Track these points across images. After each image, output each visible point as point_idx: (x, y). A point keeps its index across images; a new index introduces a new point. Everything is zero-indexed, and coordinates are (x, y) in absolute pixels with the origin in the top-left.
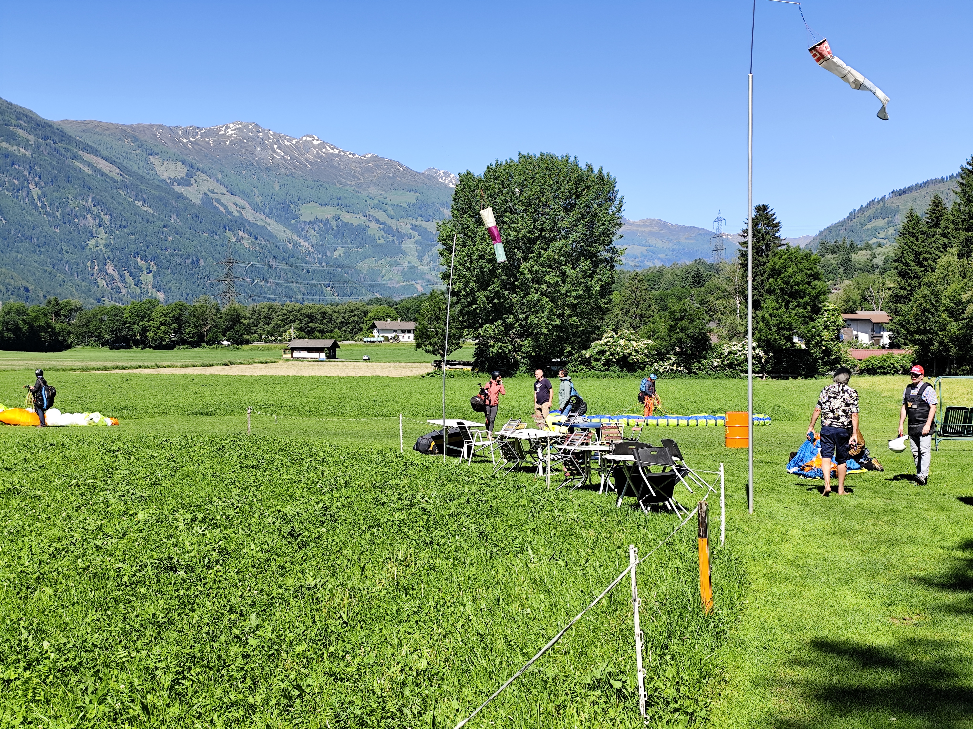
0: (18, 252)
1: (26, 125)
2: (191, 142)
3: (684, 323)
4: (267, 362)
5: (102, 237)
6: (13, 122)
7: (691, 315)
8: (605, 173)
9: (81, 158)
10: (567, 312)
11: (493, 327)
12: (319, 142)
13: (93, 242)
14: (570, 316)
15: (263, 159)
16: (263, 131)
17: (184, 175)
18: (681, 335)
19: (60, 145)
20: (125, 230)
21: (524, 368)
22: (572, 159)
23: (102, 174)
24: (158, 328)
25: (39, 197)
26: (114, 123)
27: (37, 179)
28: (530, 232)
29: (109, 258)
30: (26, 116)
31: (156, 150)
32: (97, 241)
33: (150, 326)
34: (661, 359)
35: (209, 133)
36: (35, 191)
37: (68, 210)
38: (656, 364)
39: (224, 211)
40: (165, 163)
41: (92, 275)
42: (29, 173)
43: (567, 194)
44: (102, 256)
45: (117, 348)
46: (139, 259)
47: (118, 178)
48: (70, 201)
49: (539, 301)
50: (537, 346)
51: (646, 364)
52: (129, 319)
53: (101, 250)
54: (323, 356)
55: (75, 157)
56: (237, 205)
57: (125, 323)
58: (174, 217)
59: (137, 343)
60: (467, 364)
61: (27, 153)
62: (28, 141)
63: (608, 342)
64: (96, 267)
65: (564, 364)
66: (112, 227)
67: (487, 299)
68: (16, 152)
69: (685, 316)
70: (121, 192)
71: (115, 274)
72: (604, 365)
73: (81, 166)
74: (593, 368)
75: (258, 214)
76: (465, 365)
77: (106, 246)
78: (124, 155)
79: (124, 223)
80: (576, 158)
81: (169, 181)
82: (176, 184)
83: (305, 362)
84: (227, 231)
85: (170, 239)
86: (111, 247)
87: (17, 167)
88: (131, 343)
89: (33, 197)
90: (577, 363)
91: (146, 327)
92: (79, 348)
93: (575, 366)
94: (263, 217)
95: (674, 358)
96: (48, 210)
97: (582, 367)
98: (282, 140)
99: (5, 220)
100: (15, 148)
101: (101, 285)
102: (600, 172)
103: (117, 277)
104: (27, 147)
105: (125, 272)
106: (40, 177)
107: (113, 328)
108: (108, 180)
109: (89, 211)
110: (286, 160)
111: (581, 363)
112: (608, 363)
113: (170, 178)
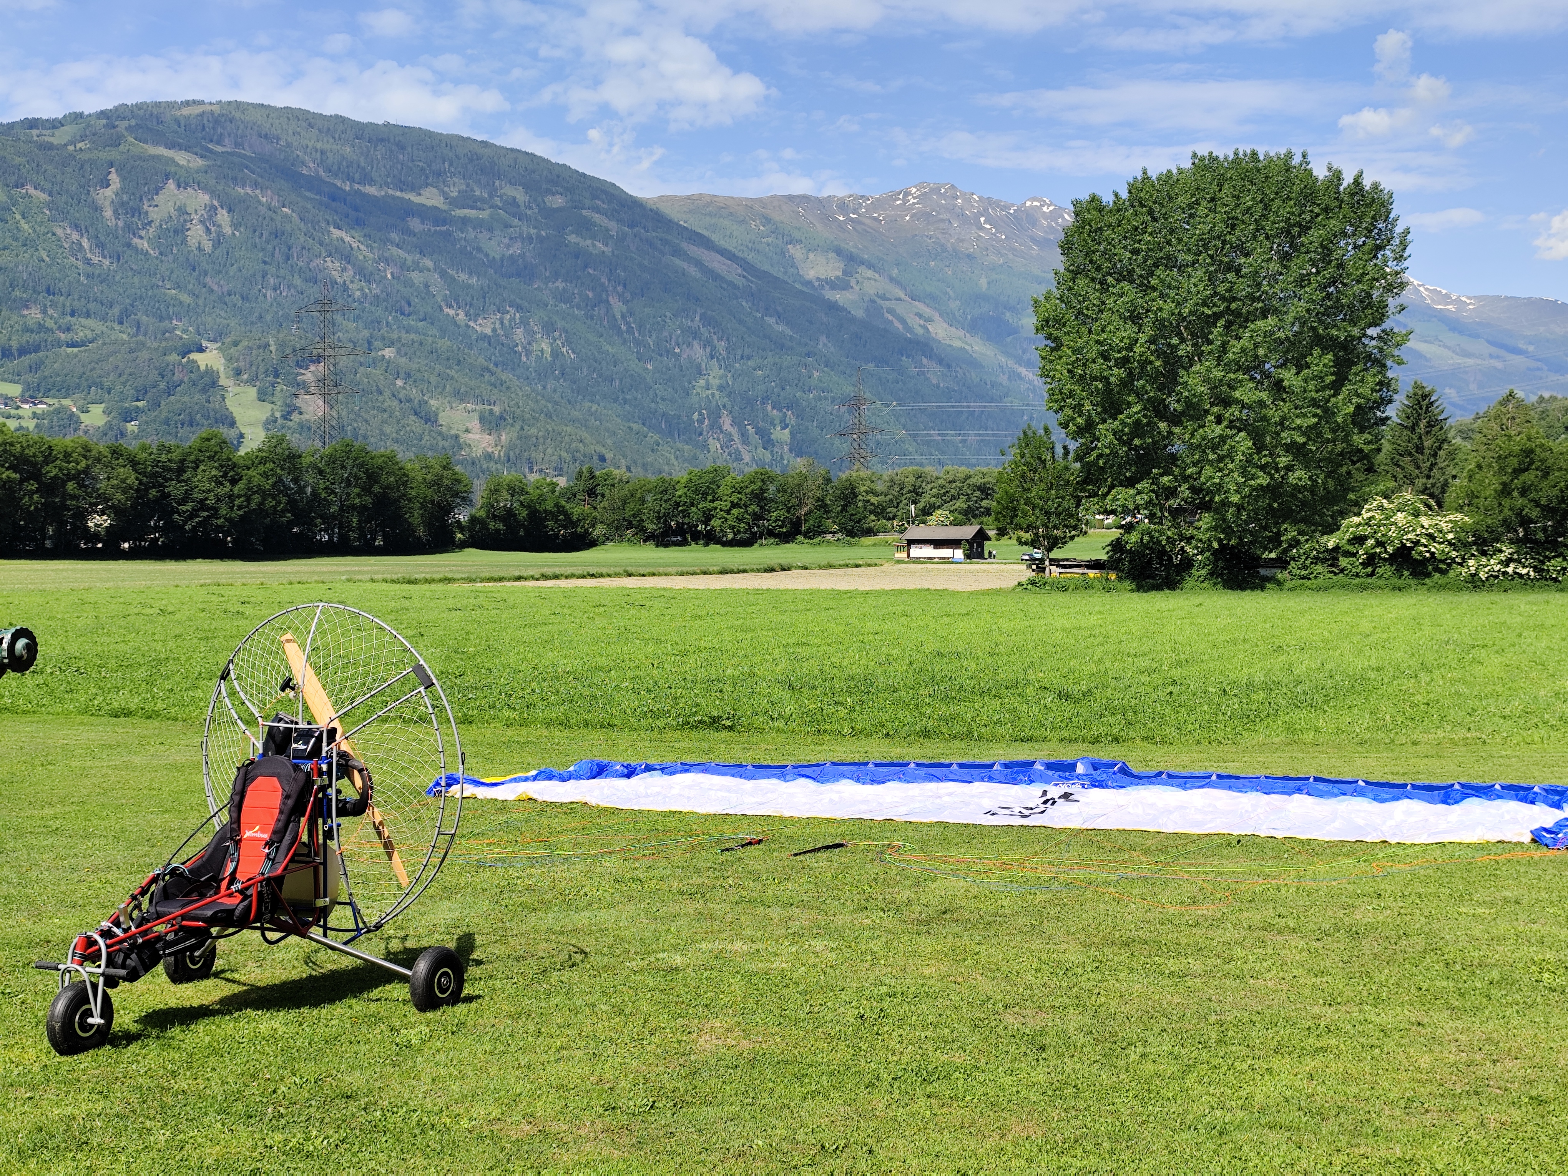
0: (592, 402)
1: (605, 206)
2: (852, 220)
3: (1530, 477)
4: (857, 566)
5: (715, 375)
6: (587, 202)
7: (1543, 461)
8: (1367, 183)
9: (685, 254)
10: (1283, 460)
11: (1132, 492)
12: (1051, 208)
13: (702, 382)
14: (1289, 468)
15: (962, 241)
16: (963, 194)
17: (840, 273)
18: (1520, 502)
19: (654, 234)
20: (750, 363)
21: (1203, 572)
22: (1297, 160)
23: (715, 276)
24: (728, 512)
25: (623, 317)
26: (735, 196)
27: (620, 289)
28: (1205, 304)
29: (724, 406)
30: (606, 192)
31: (797, 235)
32: (708, 381)
33: (716, 508)
34: (1484, 553)
35: (878, 204)
36: (618, 307)
37: (666, 334)
38: (1471, 562)
39: (900, 327)
40: (811, 256)
41: (701, 434)
42: (609, 280)
43: (1282, 225)
44: (714, 403)
45: (666, 545)
46: (769, 408)
47: (740, 282)
48: (668, 320)
49: (1223, 439)
50: (1222, 526)
51: (1450, 563)
52: (684, 499)
53: (713, 395)
54: (959, 554)
55: (678, 252)
56: (920, 316)
57: (678, 504)
58: (823, 339)
59: (696, 537)
60: (1096, 565)
61: (606, 249)
62: (607, 230)
63: (1373, 517)
64: (706, 422)
65: (1282, 563)
66: (728, 358)
67: (1119, 440)
68: (591, 248)
69: (1532, 462)
70: (744, 303)
71: (734, 431)
72: (1365, 565)
73: (685, 265)
74: (1342, 571)
75: (953, 329)
76: (1089, 567)
77: (721, 388)
78: (750, 245)
79: (747, 351)
80: (1304, 156)
81: (816, 284)
82: (827, 287)
83: (928, 565)
84: (904, 358)
85: (816, 374)
86: (728, 390)
87: (591, 271)
88: (688, 536)
89: (614, 316)
90: (1308, 562)
91: (709, 510)
92: (609, 545)
93: (1305, 567)
94: (961, 333)
95: (1508, 550)
96: (637, 335)
97: (1319, 568)
98: (993, 209)
99: (574, 353)
100: (589, 242)
101: (712, 450)
102: (1357, 182)
103: (736, 437)
104: (606, 238)
105: (749, 427)
106: (625, 286)
107: (659, 512)
108: (725, 286)
109: (696, 335)
110: (998, 240)
111: (1317, 560)
112: (1371, 560)
113: (818, 279)
